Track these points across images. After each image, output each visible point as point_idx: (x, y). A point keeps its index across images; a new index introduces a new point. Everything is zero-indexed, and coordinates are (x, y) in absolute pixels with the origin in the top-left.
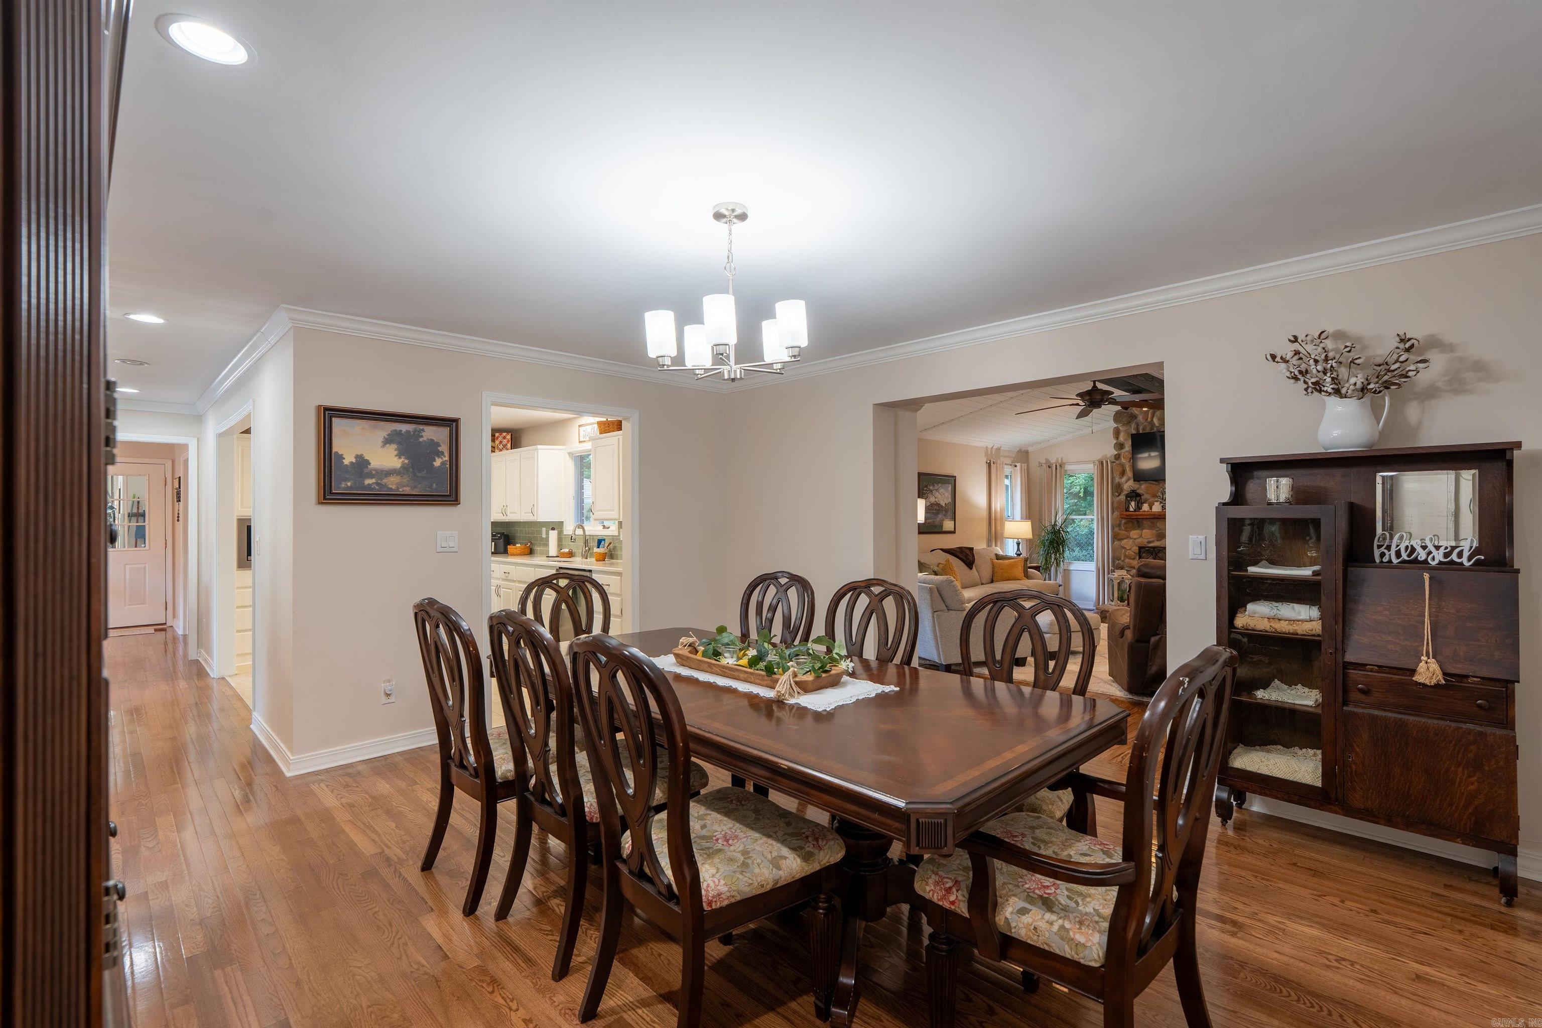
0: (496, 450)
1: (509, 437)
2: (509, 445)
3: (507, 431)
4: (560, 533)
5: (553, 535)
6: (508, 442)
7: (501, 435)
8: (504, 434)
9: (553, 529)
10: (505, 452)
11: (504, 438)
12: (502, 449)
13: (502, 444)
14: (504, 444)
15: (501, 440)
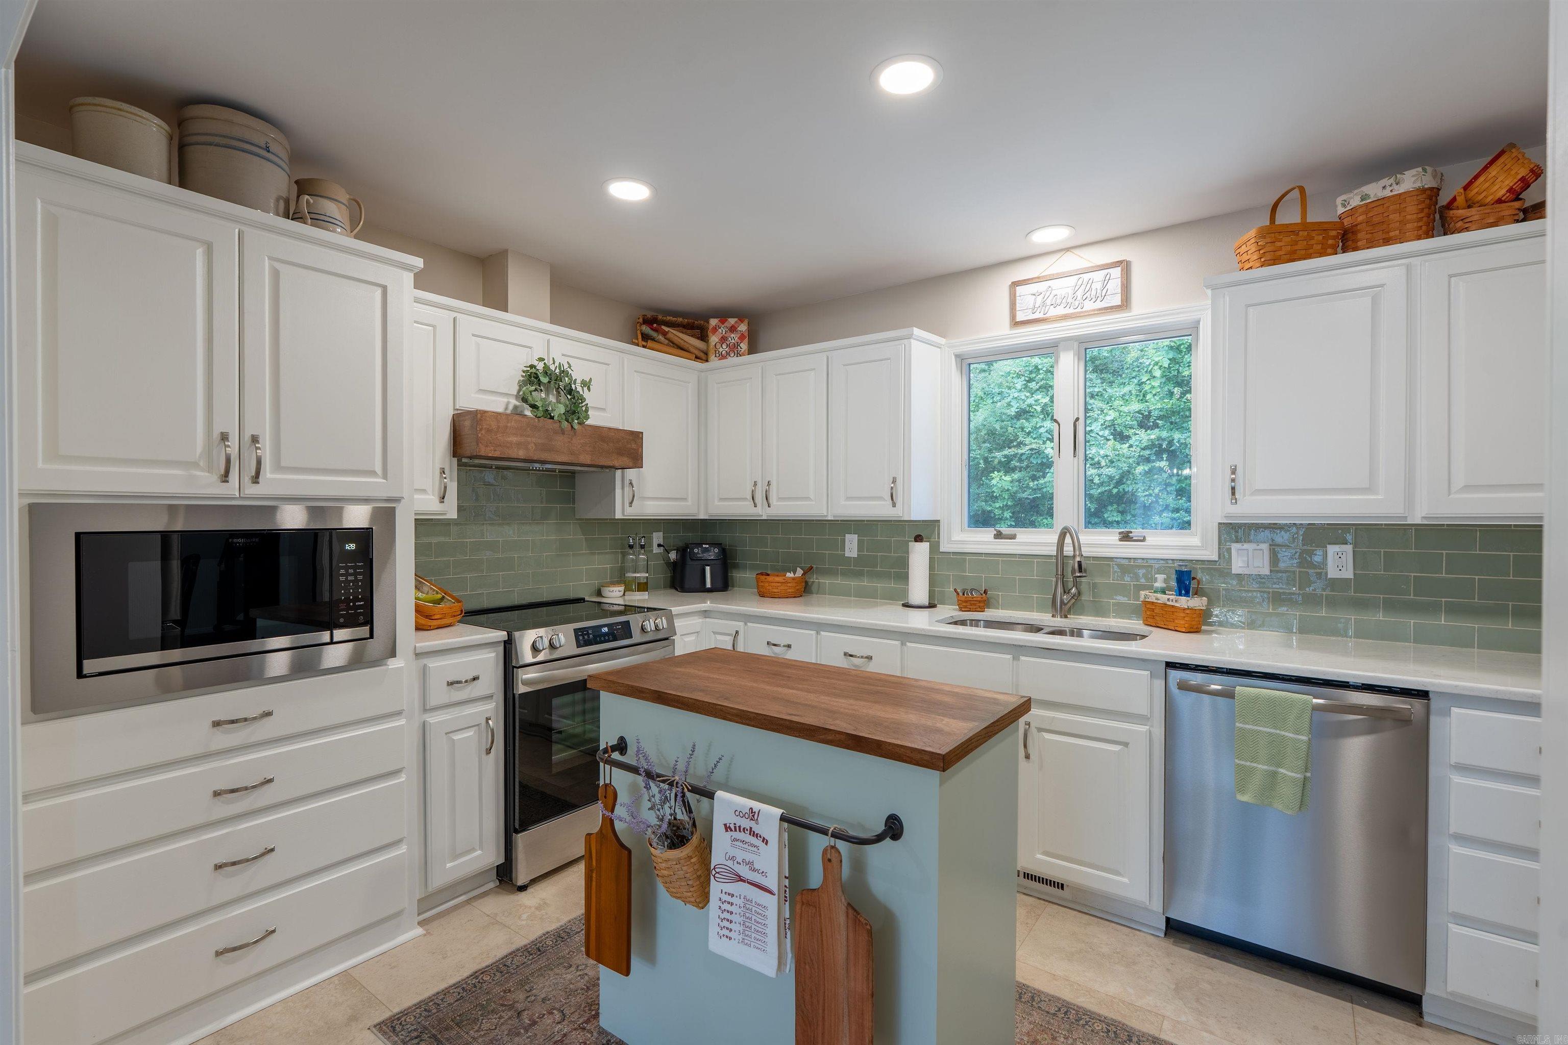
0: (712, 357)
1: (743, 328)
2: (744, 346)
3: (741, 314)
4: (934, 547)
5: (919, 554)
6: (742, 338)
7: (723, 322)
8: (732, 321)
9: (919, 539)
10: (733, 360)
11: (733, 329)
12: (728, 354)
13: (728, 343)
14: (731, 344)
15: (724, 333)
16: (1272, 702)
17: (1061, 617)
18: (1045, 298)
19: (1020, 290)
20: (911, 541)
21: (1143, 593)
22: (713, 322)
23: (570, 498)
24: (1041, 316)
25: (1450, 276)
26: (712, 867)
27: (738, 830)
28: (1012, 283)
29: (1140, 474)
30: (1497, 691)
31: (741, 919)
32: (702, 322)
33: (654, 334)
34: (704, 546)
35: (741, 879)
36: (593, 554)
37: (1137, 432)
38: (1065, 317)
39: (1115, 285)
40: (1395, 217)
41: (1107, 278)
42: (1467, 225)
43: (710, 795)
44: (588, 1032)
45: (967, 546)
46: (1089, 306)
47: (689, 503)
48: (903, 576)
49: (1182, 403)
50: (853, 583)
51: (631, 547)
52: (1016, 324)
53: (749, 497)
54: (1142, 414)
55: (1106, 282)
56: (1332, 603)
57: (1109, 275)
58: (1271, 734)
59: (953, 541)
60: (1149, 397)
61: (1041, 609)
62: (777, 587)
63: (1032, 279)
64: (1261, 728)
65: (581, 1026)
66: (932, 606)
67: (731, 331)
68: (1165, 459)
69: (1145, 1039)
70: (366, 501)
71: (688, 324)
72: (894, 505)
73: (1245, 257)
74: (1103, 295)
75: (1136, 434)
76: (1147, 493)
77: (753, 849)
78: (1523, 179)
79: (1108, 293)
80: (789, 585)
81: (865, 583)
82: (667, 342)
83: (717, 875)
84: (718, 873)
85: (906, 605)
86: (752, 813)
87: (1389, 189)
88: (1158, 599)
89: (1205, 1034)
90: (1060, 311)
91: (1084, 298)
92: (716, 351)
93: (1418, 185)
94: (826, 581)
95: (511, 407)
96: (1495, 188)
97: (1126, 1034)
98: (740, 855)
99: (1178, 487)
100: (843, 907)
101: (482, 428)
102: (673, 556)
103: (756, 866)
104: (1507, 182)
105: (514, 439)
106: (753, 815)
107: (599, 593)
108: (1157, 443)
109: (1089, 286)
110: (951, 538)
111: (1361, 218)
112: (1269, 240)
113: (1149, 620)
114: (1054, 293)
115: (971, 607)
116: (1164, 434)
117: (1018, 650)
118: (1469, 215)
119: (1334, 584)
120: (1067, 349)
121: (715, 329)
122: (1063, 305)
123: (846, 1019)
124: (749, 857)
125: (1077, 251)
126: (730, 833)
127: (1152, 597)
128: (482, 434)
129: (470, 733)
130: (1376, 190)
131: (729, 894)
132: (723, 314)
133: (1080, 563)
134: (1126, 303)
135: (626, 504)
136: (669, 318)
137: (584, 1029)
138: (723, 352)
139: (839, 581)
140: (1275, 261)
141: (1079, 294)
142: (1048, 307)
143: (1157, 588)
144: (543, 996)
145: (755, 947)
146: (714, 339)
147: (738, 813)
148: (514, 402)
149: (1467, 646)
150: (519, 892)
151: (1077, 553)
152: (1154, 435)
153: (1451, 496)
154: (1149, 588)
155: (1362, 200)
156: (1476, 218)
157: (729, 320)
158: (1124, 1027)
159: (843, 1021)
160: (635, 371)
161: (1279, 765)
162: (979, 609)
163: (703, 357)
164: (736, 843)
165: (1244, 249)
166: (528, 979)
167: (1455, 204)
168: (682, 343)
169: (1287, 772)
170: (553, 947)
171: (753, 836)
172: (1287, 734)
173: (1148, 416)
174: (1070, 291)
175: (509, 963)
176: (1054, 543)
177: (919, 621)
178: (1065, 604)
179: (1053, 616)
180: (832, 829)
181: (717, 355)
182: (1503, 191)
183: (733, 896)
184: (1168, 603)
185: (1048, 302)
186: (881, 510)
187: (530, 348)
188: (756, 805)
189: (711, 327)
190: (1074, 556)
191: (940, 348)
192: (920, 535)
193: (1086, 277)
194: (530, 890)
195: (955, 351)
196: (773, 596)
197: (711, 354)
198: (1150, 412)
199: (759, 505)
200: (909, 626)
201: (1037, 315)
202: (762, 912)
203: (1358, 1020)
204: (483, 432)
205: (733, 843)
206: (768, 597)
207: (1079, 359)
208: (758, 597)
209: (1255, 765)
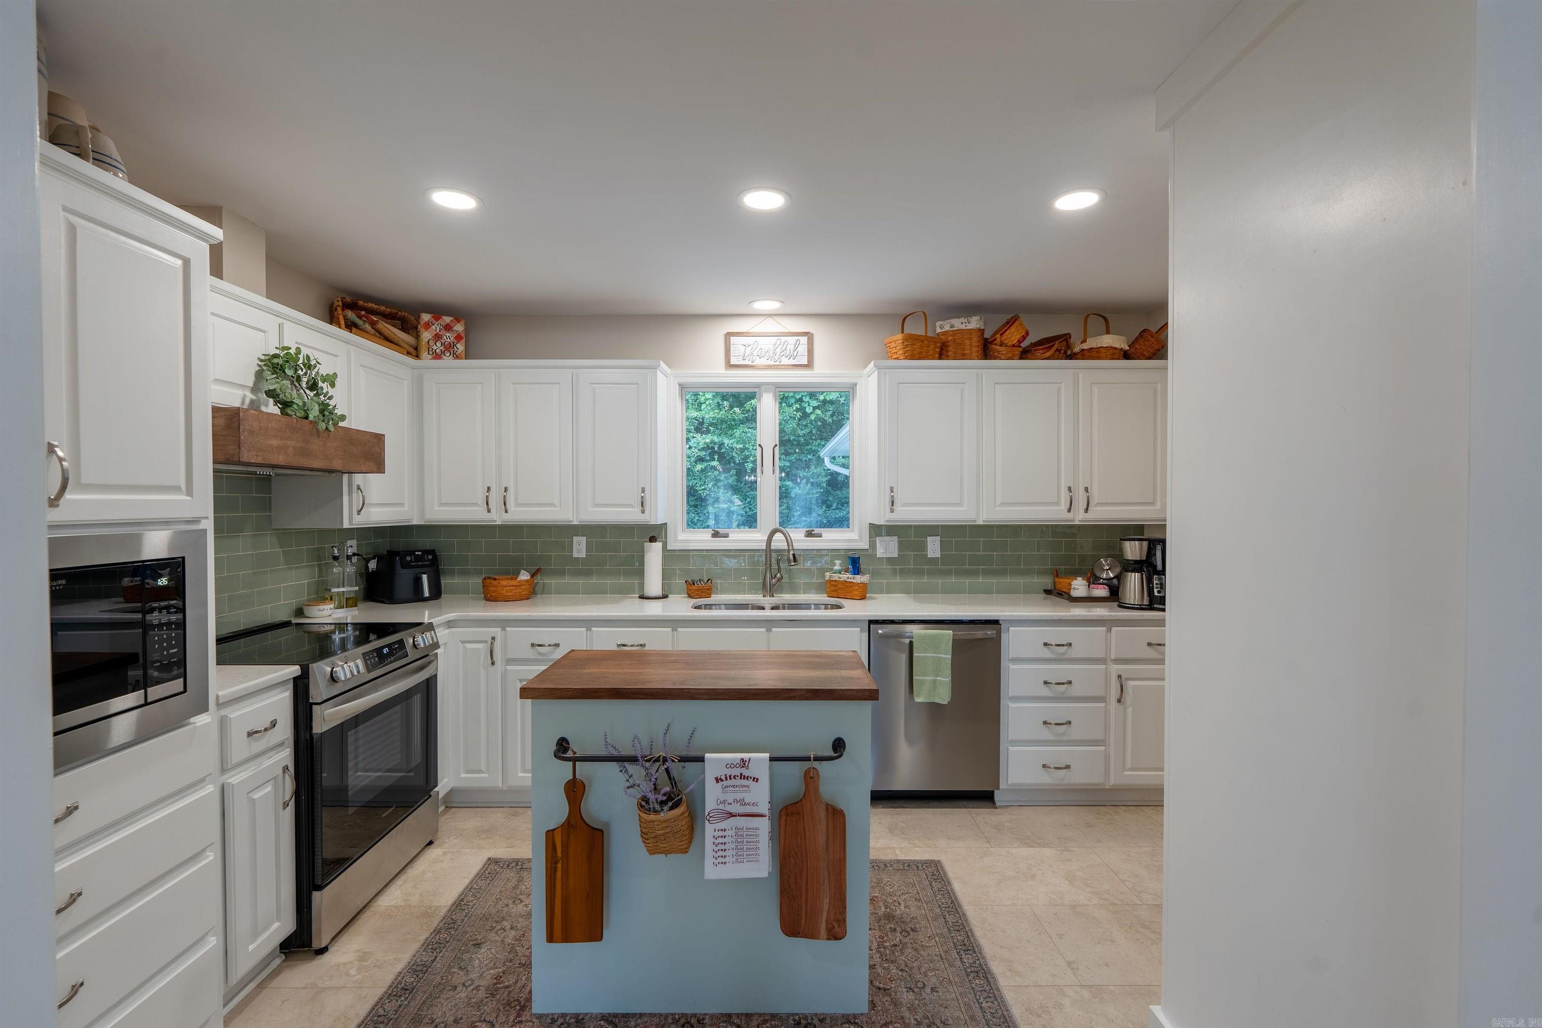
0: (424, 354)
1: (460, 328)
2: (461, 347)
3: (458, 313)
4: (665, 546)
5: (654, 555)
6: (458, 338)
7: (437, 318)
8: (447, 319)
9: (653, 539)
10: (448, 361)
11: (448, 328)
12: (443, 353)
13: (443, 342)
14: (446, 343)
15: (438, 330)
16: (934, 637)
17: (770, 596)
18: (753, 349)
19: (733, 339)
20: (647, 542)
21: (828, 574)
22: (426, 317)
23: (266, 505)
24: (750, 363)
25: (995, 384)
26: (707, 814)
27: (728, 778)
28: (728, 333)
29: (698, 471)
30: (1028, 616)
31: (733, 846)
32: (406, 314)
33: (360, 322)
34: (416, 553)
35: (732, 815)
36: (290, 569)
37: (695, 436)
38: (769, 367)
39: (803, 348)
40: (967, 342)
41: (798, 343)
42: (1000, 356)
43: (701, 759)
44: (527, 1022)
45: (691, 544)
46: (785, 361)
47: (406, 508)
48: (640, 573)
49: (730, 414)
50: (581, 581)
51: (335, 558)
52: (729, 365)
53: (481, 501)
54: (698, 421)
55: (797, 345)
56: (931, 573)
57: (799, 341)
58: (932, 657)
59: (679, 540)
60: (703, 406)
61: (752, 590)
62: (511, 591)
63: (743, 333)
64: (928, 655)
65: (516, 1021)
66: (665, 597)
67: (446, 329)
68: (716, 459)
69: (893, 863)
70: (166, 523)
71: (390, 314)
72: (643, 512)
73: (894, 351)
74: (795, 355)
75: (694, 437)
76: (703, 487)
77: (744, 789)
78: (1023, 336)
79: (799, 354)
80: (523, 587)
81: (594, 580)
82: (374, 331)
83: (711, 819)
84: (711, 817)
85: (642, 597)
86: (743, 762)
87: (964, 325)
88: (840, 578)
89: (917, 849)
90: (764, 362)
91: (781, 355)
92: (429, 348)
93: (978, 326)
94: (552, 581)
95: (247, 401)
96: (1013, 338)
97: (883, 864)
98: (730, 797)
99: (726, 483)
100: (823, 806)
101: (244, 429)
102: (372, 565)
103: (746, 801)
104: (1017, 337)
105: (275, 442)
106: (744, 763)
107: (300, 612)
108: (710, 446)
109: (785, 346)
110: (676, 538)
111: (950, 338)
112: (909, 343)
113: (832, 593)
114: (760, 347)
115: (702, 594)
116: (716, 439)
117: (769, 624)
118: (1002, 350)
119: (933, 561)
120: (768, 391)
121: (427, 326)
122: (766, 358)
123: (826, 882)
124: (739, 796)
125: (775, 318)
126: (721, 783)
127: (836, 577)
128: (244, 436)
129: (268, 789)
130: (959, 324)
131: (722, 830)
132: (438, 311)
133: (794, 555)
134: (809, 365)
135: (355, 512)
136: (370, 305)
137: (521, 1022)
138: (437, 351)
139: (567, 580)
140: (912, 357)
141: (778, 351)
142: (754, 357)
143: (836, 570)
144: (452, 1019)
145: (748, 861)
146: (426, 336)
147: (730, 765)
148: (250, 396)
149: (991, 593)
150: (320, 956)
151: (791, 548)
152: (708, 439)
153: (996, 509)
154: (831, 570)
155: (951, 328)
156: (1004, 352)
157: (444, 317)
158: (880, 861)
159: (824, 884)
160: (361, 365)
161: (937, 676)
162: (708, 596)
163: (415, 353)
164: (727, 789)
165: (893, 345)
166: (419, 1015)
167: (995, 342)
168: (392, 337)
169: (941, 679)
170: (419, 982)
171: (744, 779)
172: (942, 656)
173: (702, 423)
174: (772, 348)
175: (381, 1012)
176: (765, 540)
177: (654, 609)
178: (774, 586)
179: (764, 596)
180: (812, 756)
181: (431, 353)
182: (1016, 341)
183: (725, 830)
184: (848, 580)
185: (755, 353)
186: (631, 515)
187: (264, 332)
188: (746, 756)
189: (422, 322)
190: (789, 550)
191: (666, 376)
192: (654, 537)
193: (783, 339)
194: (332, 949)
195: (679, 381)
196: (507, 600)
197: (423, 351)
198: (703, 419)
199: (493, 510)
200: (645, 614)
201: (746, 362)
202: (754, 833)
203: (973, 815)
204: (246, 434)
205: (725, 789)
206: (500, 601)
207: (775, 400)
208: (484, 602)
209: (925, 678)
